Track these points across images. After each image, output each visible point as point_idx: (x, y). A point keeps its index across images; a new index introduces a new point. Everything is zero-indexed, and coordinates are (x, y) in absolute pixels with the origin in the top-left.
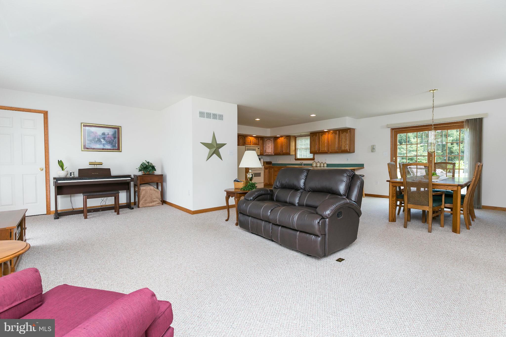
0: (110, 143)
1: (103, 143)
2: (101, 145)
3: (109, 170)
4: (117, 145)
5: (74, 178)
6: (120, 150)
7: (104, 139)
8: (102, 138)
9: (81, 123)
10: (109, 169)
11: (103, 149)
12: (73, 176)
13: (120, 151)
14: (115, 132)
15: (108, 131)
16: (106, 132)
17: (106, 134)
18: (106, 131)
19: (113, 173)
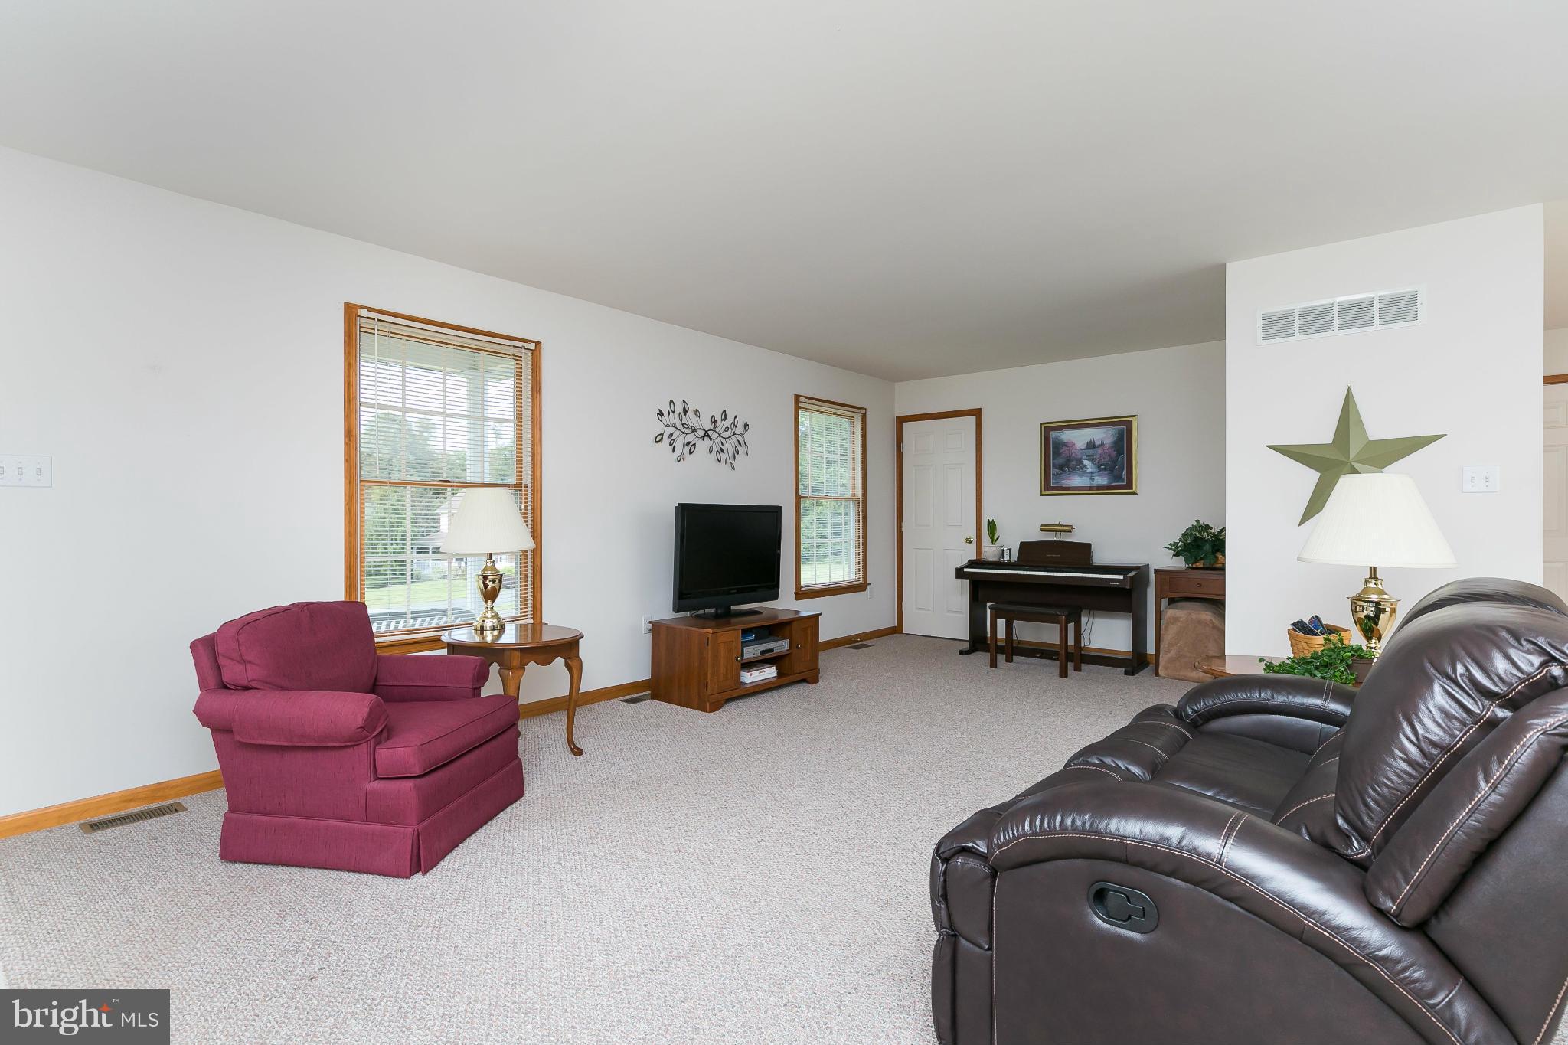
0: (1105, 469)
1: (1089, 470)
2: (1084, 478)
3: (1087, 547)
4: (1124, 473)
5: (1009, 565)
6: (1132, 489)
7: (1092, 459)
8: (1088, 456)
9: (1041, 424)
10: (1089, 546)
11: (1091, 488)
12: (1006, 559)
13: (1134, 490)
14: (1121, 433)
15: (1102, 436)
16: (1098, 438)
17: (1096, 444)
18: (1098, 435)
19: (1100, 557)
